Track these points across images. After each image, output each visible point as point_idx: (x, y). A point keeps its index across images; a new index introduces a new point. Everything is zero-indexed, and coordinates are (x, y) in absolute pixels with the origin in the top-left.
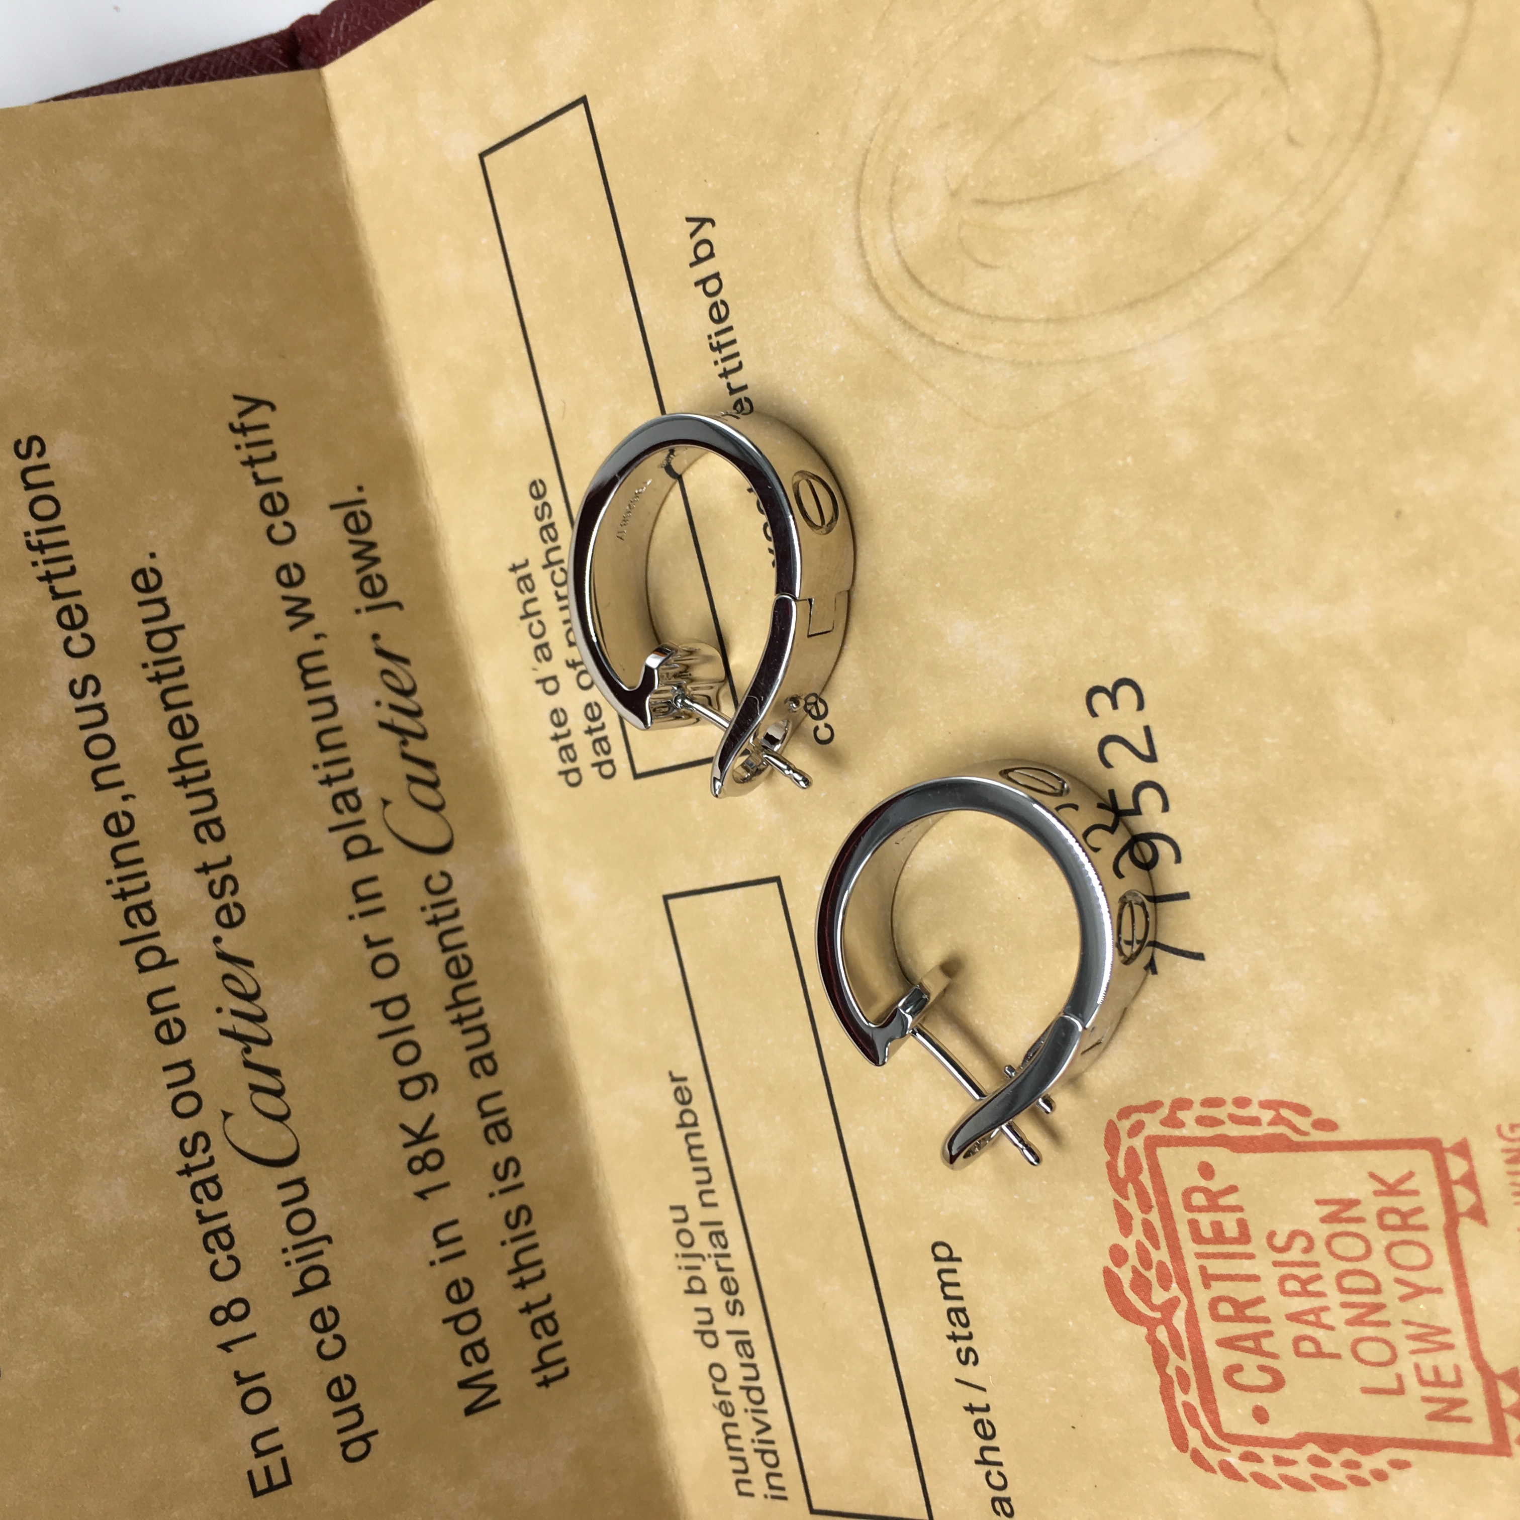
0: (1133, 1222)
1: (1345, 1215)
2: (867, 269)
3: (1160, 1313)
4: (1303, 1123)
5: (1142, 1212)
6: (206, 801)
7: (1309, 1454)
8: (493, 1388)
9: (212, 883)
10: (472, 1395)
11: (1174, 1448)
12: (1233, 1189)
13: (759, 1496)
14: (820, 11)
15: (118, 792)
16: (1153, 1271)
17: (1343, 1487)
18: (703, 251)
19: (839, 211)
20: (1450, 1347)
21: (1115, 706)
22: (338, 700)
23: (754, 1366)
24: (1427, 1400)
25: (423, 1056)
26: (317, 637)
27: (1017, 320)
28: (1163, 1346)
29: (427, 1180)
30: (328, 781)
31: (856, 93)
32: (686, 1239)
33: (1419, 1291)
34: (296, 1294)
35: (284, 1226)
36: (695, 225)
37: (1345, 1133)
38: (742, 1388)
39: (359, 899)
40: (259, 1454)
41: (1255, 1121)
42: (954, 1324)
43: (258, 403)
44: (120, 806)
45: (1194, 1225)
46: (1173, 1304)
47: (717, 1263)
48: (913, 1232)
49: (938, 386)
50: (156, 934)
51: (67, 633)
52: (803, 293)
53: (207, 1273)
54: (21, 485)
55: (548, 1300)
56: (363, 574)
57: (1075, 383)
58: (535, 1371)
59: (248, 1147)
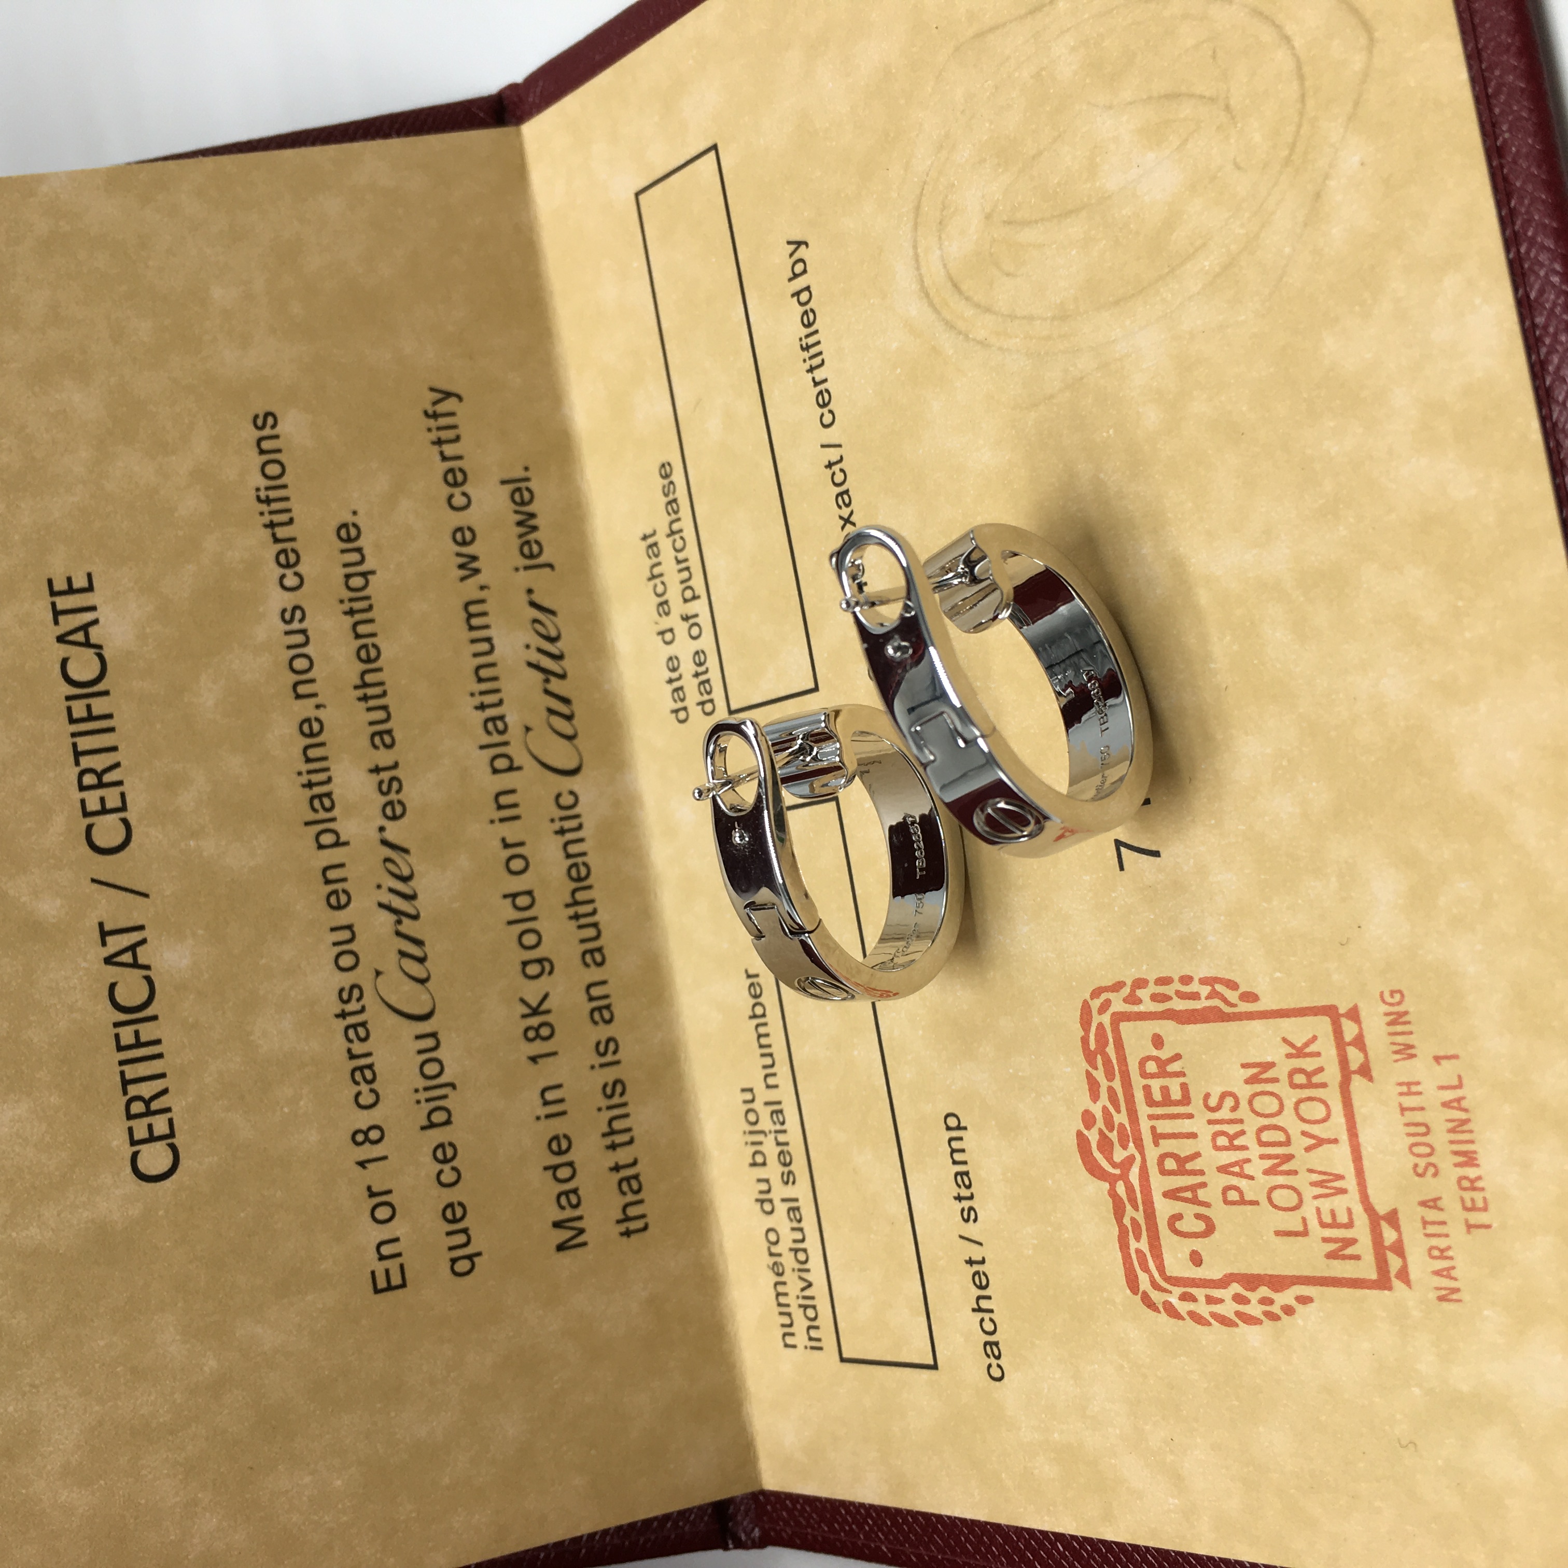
0: (1101, 1090)
1: (1264, 1076)
2: (921, 280)
4: (1232, 996)
5: (1108, 1080)
6: (381, 715)
7: (1233, 1293)
8: (581, 1231)
9: (381, 783)
10: (565, 1235)
11: (1128, 1291)
12: (1177, 1057)
13: (801, 1347)
14: (894, 71)
15: (313, 701)
16: (1115, 1132)
18: (799, 268)
19: (901, 233)
20: (1343, 1191)
22: (496, 641)
23: (801, 1230)
24: (1325, 1240)
25: (543, 944)
26: (482, 588)
27: (1030, 318)
28: (1121, 1199)
29: (538, 1047)
30: (482, 707)
31: (917, 135)
32: (752, 1117)
33: (1320, 1142)
34: (423, 1128)
35: (417, 1070)
36: (793, 247)
37: (1266, 1003)
38: (791, 1250)
39: (500, 807)
40: (382, 1258)
41: (1195, 996)
42: (959, 1186)
43: (448, 395)
44: (312, 713)
45: (1147, 1089)
46: (1130, 1160)
47: (776, 1139)
48: (930, 1105)
49: (970, 375)
50: (333, 820)
51: (282, 571)
52: (872, 301)
53: (353, 1100)
54: (256, 450)
55: (635, 1163)
56: (524, 539)
57: (1071, 369)
58: (619, 1222)
59: (393, 1001)
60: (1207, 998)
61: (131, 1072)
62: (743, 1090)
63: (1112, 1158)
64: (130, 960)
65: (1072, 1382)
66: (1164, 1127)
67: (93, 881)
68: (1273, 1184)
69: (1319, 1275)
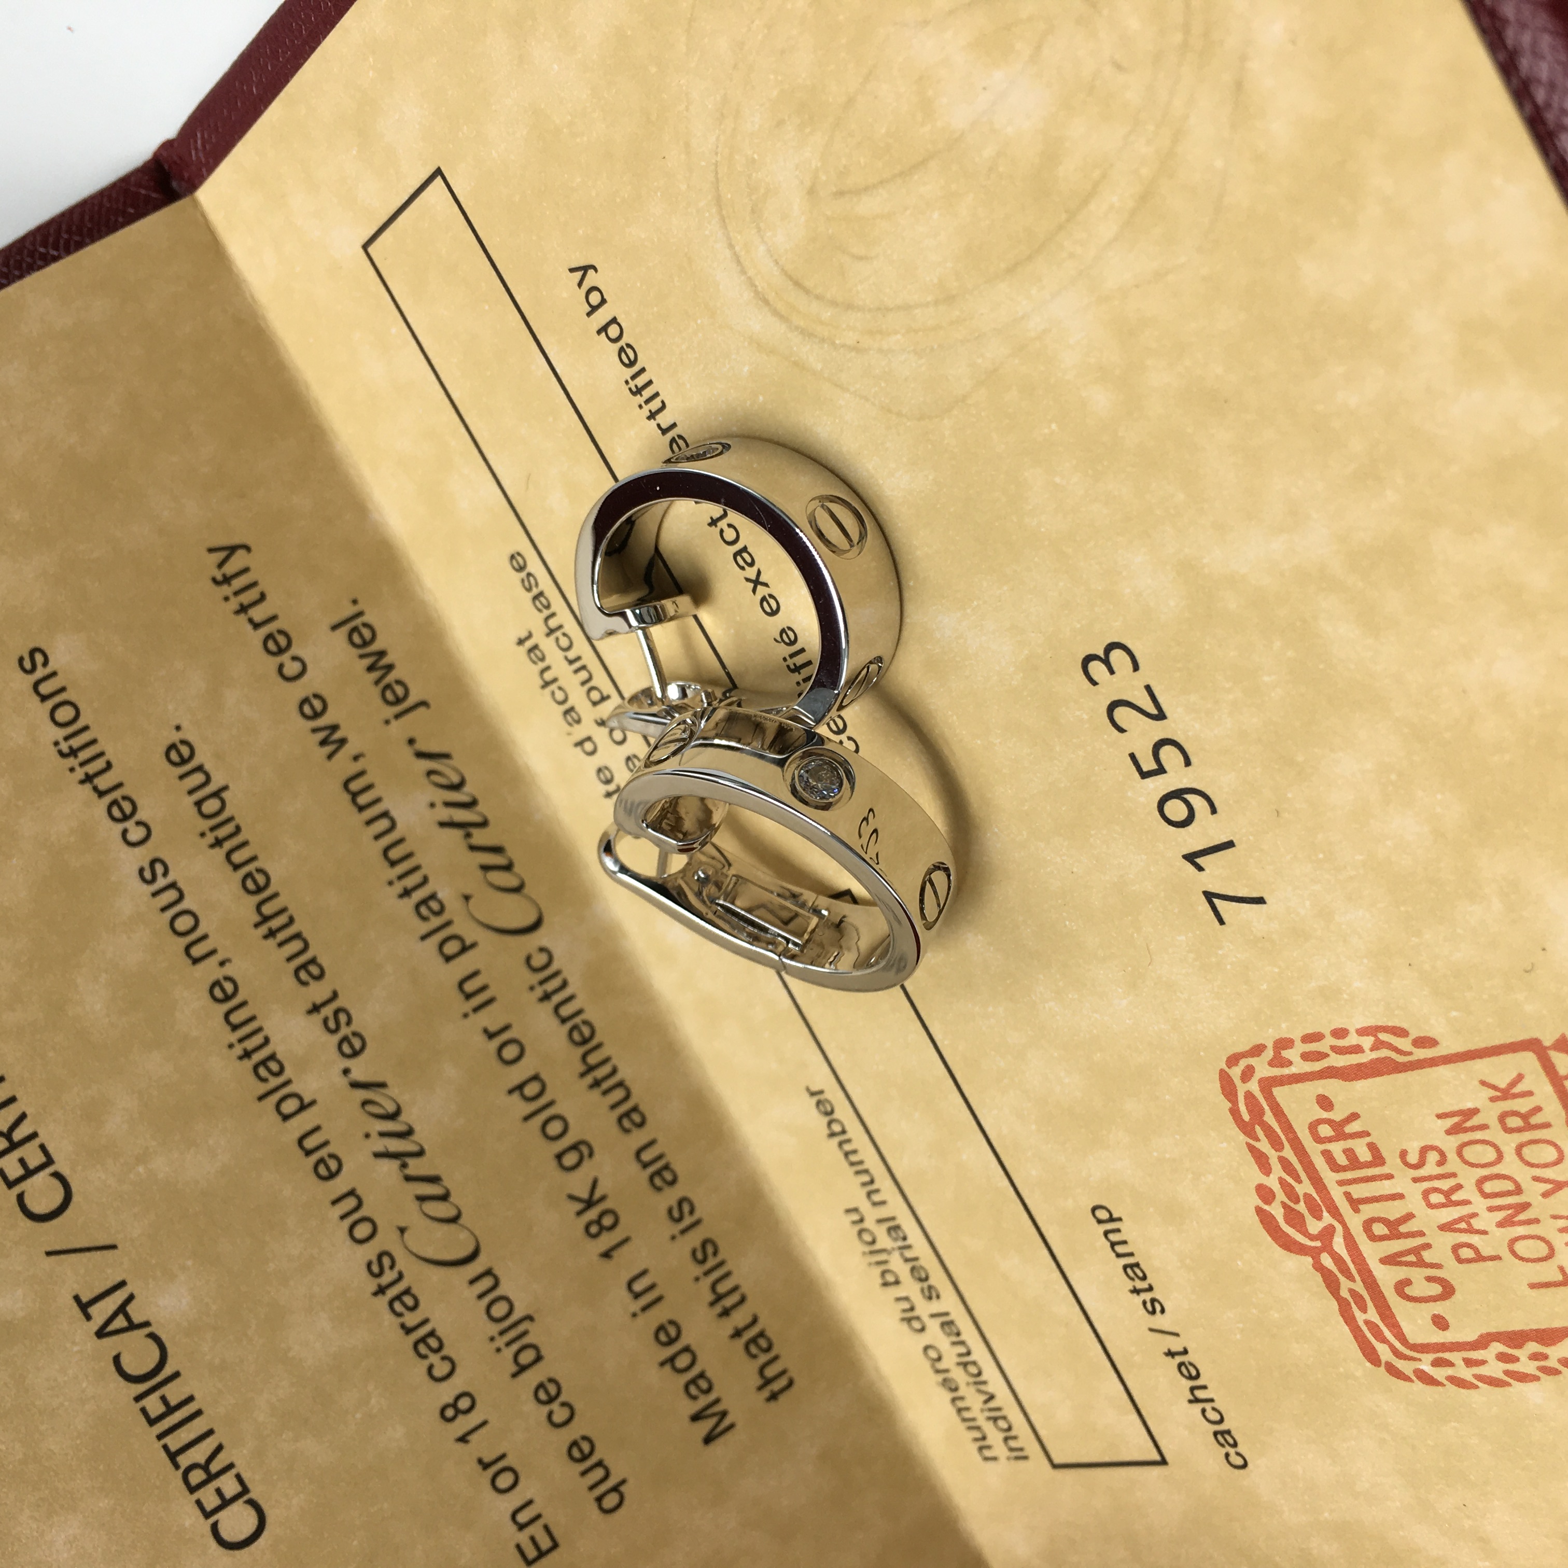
0: (1270, 1161)
2: (752, 284)
3: (1319, 1241)
4: (1404, 1044)
6: (296, 946)
7: (1496, 1352)
8: (724, 1414)
9: (325, 1021)
10: (705, 1426)
11: (1368, 1364)
12: (1354, 1117)
13: (1003, 1459)
14: (629, 33)
15: (213, 961)
16: (1302, 1203)
18: (595, 298)
19: (707, 232)
21: (1112, 672)
22: (394, 813)
23: (963, 1343)
25: (571, 1126)
26: (356, 758)
27: (907, 308)
29: (607, 1240)
30: (406, 893)
31: (687, 109)
32: (867, 1238)
34: (514, 1375)
35: (485, 1317)
36: (580, 274)
37: (1448, 1047)
38: (958, 1364)
39: (468, 996)
40: (521, 1527)
41: (1357, 1049)
42: (1132, 1279)
43: (232, 550)
44: (219, 974)
46: (1329, 1232)
47: (902, 1255)
48: (1070, 1201)
49: (852, 389)
50: (288, 1082)
51: (121, 826)
52: (699, 321)
53: (426, 1376)
54: (37, 699)
55: (755, 1321)
56: (382, 685)
57: (979, 361)
58: (760, 1388)
59: (430, 1253)
60: (1372, 1050)
61: (175, 1442)
62: (848, 1211)
64: (125, 1324)
65: (1328, 1461)
67: (49, 1254)
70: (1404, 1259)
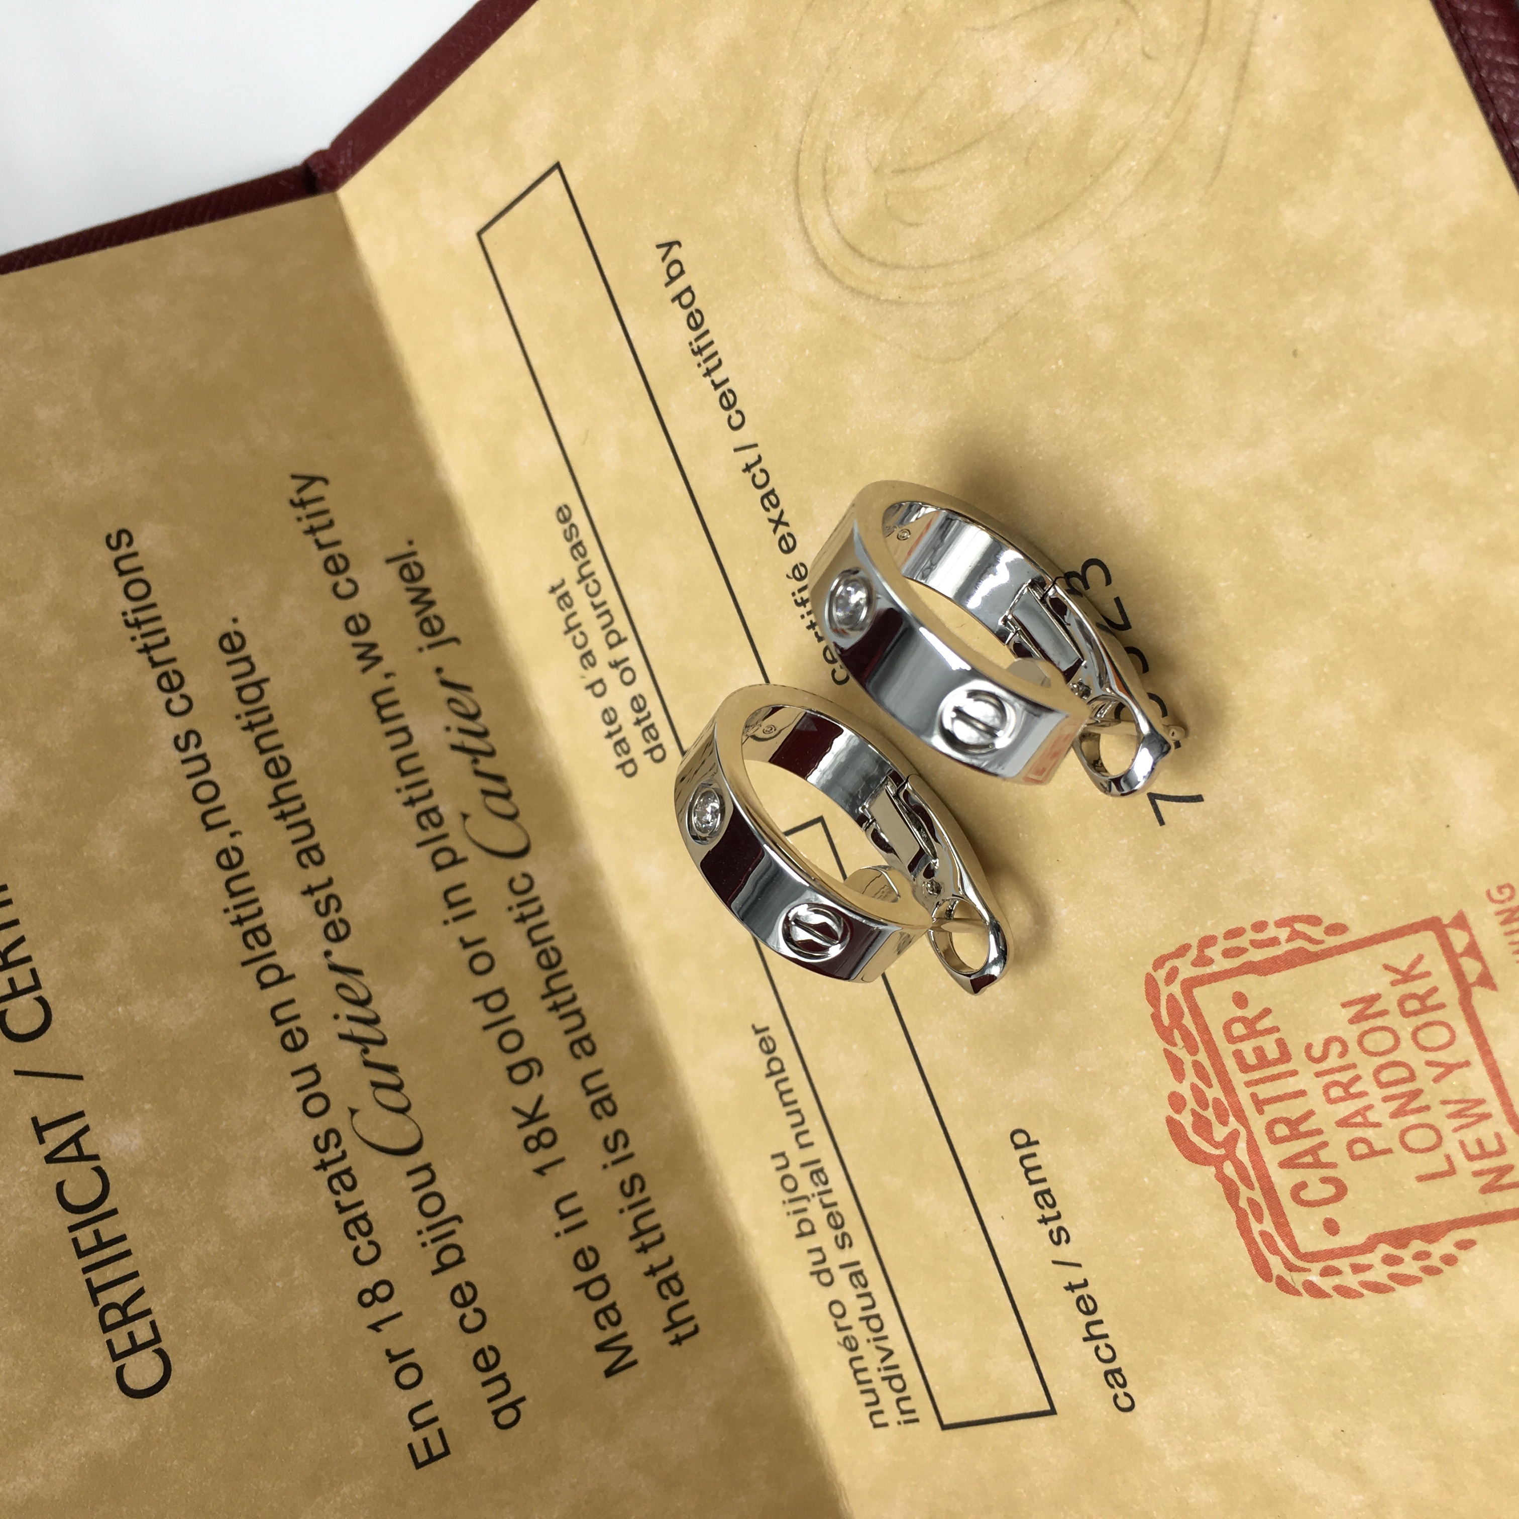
1: (1370, 1011)
2: (814, 251)
3: (1223, 1149)
4: (1316, 932)
6: (303, 831)
8: (628, 1349)
9: (317, 904)
10: (610, 1358)
11: (1260, 1280)
12: (1267, 1012)
13: (893, 1424)
14: (743, 44)
15: (226, 830)
16: (1211, 1109)
17: (1416, 1280)
18: (675, 270)
19: (783, 208)
20: (1486, 1116)
21: (1087, 587)
22: (412, 730)
23: (869, 1295)
25: (526, 1043)
26: (387, 676)
27: (945, 265)
28: (1232, 1181)
29: (543, 1157)
30: (411, 802)
31: (782, 104)
32: (789, 1184)
33: (1449, 1069)
34: (434, 1273)
35: (416, 1209)
36: (664, 250)
37: (1357, 932)
38: (861, 1319)
39: (451, 905)
40: (417, 1427)
41: (1274, 942)
42: (1042, 1207)
43: (312, 479)
44: (229, 843)
45: (1238, 1055)
46: (1233, 1137)
47: (821, 1201)
48: (991, 1126)
49: (889, 338)
50: (272, 954)
51: (166, 696)
52: (763, 287)
53: (352, 1258)
54: (116, 572)
55: (670, 1262)
56: (421, 617)
57: (1003, 306)
58: (666, 1330)
59: (375, 1140)
61: (99, 1278)
62: (774, 1157)
63: (1212, 1138)
64: (75, 1153)
65: (1214, 1394)
66: (1265, 1091)
67: (17, 1073)
68: (1404, 1127)
69: (1477, 1213)
70: (1301, 1161)
